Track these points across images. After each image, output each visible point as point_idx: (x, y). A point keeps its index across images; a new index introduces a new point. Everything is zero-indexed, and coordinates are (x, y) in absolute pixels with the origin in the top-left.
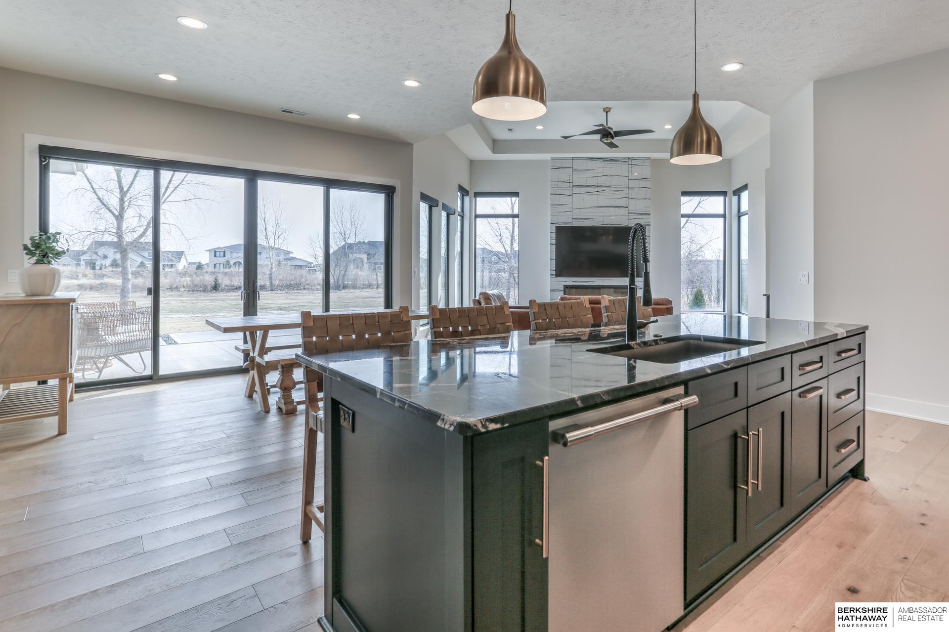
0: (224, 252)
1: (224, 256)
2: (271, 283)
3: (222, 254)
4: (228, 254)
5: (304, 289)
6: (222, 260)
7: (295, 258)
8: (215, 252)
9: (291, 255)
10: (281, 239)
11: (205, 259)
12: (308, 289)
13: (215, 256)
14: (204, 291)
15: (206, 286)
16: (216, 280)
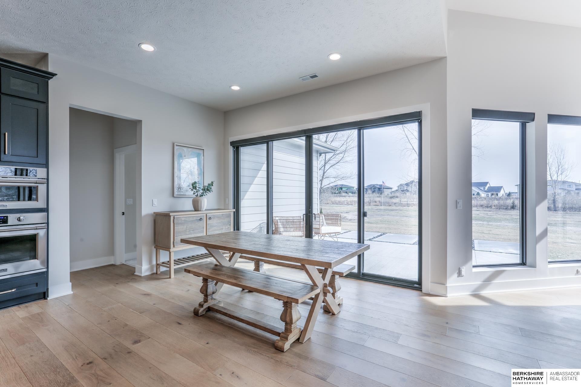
2: (555, 205)
10: (564, 175)
14: (506, 209)
15: (508, 206)
16: (513, 203)
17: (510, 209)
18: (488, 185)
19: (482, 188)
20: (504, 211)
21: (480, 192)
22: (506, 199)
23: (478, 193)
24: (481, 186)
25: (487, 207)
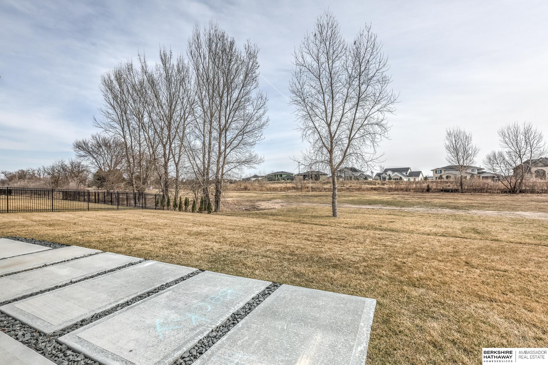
0: (441, 171)
1: (441, 173)
2: (462, 188)
3: (440, 172)
4: (443, 171)
5: (487, 192)
6: (439, 175)
7: (486, 172)
8: (436, 171)
9: (483, 171)
10: (468, 161)
11: (431, 174)
12: (490, 192)
13: (436, 173)
14: (422, 192)
15: (424, 189)
16: (428, 186)
17: (426, 192)
18: (409, 171)
19: (405, 174)
20: (420, 194)
21: (403, 177)
22: (423, 183)
23: (401, 177)
24: (404, 171)
25: (407, 191)
